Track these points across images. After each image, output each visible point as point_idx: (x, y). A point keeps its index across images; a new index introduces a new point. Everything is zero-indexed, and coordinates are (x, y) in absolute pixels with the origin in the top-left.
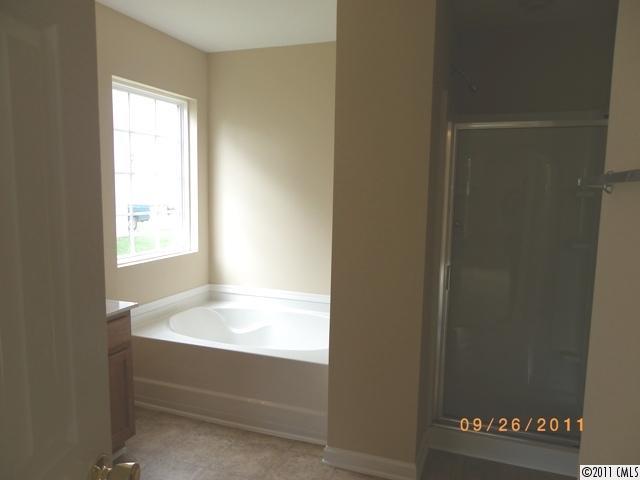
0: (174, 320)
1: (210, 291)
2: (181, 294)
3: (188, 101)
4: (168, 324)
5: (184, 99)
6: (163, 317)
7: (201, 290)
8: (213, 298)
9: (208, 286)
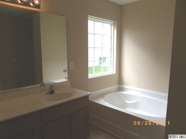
0: (106, 96)
1: (119, 87)
2: (110, 88)
3: (114, 23)
4: (104, 98)
5: (113, 22)
6: (102, 95)
7: (116, 87)
8: (120, 89)
9: (118, 85)
